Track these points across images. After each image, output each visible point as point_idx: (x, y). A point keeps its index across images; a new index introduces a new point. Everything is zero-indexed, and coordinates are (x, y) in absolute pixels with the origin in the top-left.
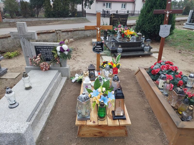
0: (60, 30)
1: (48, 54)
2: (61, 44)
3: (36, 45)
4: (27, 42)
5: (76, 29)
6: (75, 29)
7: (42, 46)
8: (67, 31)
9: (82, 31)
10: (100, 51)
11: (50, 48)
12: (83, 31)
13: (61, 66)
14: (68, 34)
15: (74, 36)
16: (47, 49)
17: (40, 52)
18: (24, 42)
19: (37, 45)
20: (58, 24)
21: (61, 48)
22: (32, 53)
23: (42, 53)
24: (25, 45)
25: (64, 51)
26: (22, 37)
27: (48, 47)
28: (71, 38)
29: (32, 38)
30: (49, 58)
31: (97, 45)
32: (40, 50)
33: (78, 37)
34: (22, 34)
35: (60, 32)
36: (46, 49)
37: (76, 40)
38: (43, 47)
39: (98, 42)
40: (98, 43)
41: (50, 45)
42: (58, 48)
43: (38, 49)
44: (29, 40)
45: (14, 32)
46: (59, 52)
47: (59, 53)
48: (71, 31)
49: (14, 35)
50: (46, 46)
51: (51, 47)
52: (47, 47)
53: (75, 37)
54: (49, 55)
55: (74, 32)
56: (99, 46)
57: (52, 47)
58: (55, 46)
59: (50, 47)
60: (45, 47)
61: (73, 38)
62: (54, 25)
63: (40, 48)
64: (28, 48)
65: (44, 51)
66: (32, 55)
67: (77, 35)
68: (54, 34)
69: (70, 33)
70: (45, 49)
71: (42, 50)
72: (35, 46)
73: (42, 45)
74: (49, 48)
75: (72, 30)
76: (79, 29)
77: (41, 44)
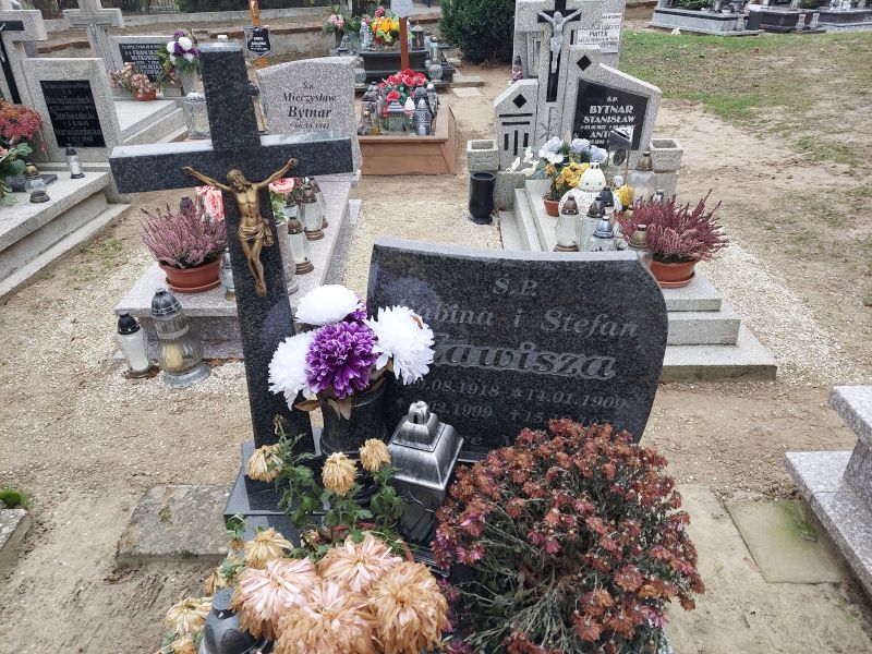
1: (152, 64)
2: (177, 36)
3: (122, 43)
4: (101, 35)
7: (135, 45)
10: (264, 51)
11: (154, 49)
13: (183, 92)
18: (95, 36)
19: (124, 42)
21: (178, 47)
24: (99, 44)
25: (184, 52)
27: (148, 47)
29: (112, 25)
30: (155, 75)
34: (89, 16)
36: (144, 49)
38: (138, 46)
41: (153, 42)
42: (171, 47)
43: (127, 50)
44: (105, 31)
46: (175, 54)
47: (173, 58)
49: (73, 19)
50: (144, 42)
51: (156, 44)
57: (158, 44)
58: (164, 41)
59: (154, 45)
60: (142, 45)
63: (131, 50)
64: (105, 48)
65: (140, 56)
70: (141, 50)
71: (136, 53)
72: (120, 46)
73: (135, 42)
74: (151, 49)
77: (133, 39)
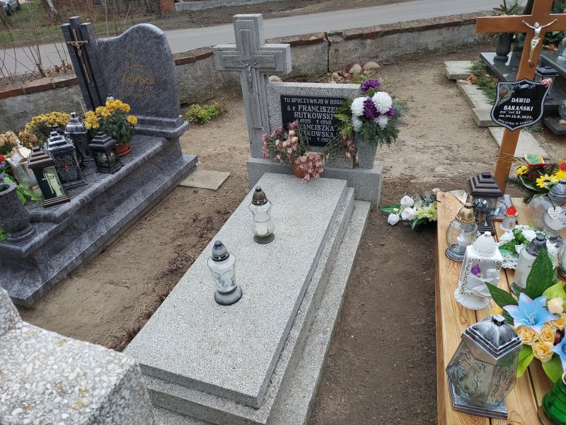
0: (339, 34)
1: (319, 123)
2: (369, 88)
3: (284, 93)
4: (259, 81)
5: (392, 25)
6: (387, 26)
7: (303, 97)
8: (361, 37)
9: (410, 35)
10: (524, 120)
11: (329, 105)
12: (416, 34)
13: (356, 165)
14: (363, 46)
15: (382, 51)
16: (320, 105)
17: (296, 115)
18: (251, 83)
19: (289, 93)
20: (319, 11)
21: (369, 106)
22: (269, 117)
23: (299, 119)
24: (254, 93)
25: (377, 114)
26: (247, 67)
27: (321, 101)
28: (371, 59)
29: (277, 70)
30: (321, 137)
31: (514, 96)
32: (297, 110)
33: (393, 56)
34: (248, 57)
35: (339, 39)
36: (314, 105)
37: (386, 65)
38: (307, 100)
39: (522, 84)
40: (523, 86)
41: (330, 95)
42: (358, 106)
43: (291, 104)
44: (265, 76)
45: (227, 49)
46: (360, 118)
47: (357, 124)
48: (373, 35)
49: (225, 60)
50: (316, 95)
51: (333, 99)
52: (320, 98)
53: (384, 56)
54: (321, 128)
55: (382, 38)
56: (521, 100)
57: (337, 99)
58: (345, 95)
59: (329, 99)
60: (313, 98)
61: (377, 57)
62: (307, 13)
63: (296, 104)
64: (261, 99)
65: (307, 112)
66: (270, 125)
67: (391, 47)
68: (320, 46)
69: (369, 41)
70: (311, 104)
71: (302, 109)
72: (282, 97)
73: (303, 93)
74: (324, 105)
75: (378, 32)
76: (403, 27)
77: (302, 89)
